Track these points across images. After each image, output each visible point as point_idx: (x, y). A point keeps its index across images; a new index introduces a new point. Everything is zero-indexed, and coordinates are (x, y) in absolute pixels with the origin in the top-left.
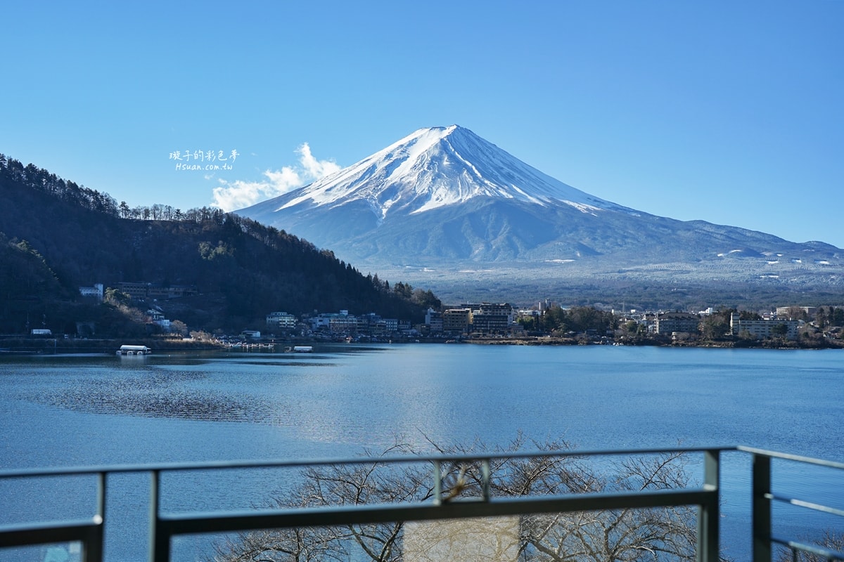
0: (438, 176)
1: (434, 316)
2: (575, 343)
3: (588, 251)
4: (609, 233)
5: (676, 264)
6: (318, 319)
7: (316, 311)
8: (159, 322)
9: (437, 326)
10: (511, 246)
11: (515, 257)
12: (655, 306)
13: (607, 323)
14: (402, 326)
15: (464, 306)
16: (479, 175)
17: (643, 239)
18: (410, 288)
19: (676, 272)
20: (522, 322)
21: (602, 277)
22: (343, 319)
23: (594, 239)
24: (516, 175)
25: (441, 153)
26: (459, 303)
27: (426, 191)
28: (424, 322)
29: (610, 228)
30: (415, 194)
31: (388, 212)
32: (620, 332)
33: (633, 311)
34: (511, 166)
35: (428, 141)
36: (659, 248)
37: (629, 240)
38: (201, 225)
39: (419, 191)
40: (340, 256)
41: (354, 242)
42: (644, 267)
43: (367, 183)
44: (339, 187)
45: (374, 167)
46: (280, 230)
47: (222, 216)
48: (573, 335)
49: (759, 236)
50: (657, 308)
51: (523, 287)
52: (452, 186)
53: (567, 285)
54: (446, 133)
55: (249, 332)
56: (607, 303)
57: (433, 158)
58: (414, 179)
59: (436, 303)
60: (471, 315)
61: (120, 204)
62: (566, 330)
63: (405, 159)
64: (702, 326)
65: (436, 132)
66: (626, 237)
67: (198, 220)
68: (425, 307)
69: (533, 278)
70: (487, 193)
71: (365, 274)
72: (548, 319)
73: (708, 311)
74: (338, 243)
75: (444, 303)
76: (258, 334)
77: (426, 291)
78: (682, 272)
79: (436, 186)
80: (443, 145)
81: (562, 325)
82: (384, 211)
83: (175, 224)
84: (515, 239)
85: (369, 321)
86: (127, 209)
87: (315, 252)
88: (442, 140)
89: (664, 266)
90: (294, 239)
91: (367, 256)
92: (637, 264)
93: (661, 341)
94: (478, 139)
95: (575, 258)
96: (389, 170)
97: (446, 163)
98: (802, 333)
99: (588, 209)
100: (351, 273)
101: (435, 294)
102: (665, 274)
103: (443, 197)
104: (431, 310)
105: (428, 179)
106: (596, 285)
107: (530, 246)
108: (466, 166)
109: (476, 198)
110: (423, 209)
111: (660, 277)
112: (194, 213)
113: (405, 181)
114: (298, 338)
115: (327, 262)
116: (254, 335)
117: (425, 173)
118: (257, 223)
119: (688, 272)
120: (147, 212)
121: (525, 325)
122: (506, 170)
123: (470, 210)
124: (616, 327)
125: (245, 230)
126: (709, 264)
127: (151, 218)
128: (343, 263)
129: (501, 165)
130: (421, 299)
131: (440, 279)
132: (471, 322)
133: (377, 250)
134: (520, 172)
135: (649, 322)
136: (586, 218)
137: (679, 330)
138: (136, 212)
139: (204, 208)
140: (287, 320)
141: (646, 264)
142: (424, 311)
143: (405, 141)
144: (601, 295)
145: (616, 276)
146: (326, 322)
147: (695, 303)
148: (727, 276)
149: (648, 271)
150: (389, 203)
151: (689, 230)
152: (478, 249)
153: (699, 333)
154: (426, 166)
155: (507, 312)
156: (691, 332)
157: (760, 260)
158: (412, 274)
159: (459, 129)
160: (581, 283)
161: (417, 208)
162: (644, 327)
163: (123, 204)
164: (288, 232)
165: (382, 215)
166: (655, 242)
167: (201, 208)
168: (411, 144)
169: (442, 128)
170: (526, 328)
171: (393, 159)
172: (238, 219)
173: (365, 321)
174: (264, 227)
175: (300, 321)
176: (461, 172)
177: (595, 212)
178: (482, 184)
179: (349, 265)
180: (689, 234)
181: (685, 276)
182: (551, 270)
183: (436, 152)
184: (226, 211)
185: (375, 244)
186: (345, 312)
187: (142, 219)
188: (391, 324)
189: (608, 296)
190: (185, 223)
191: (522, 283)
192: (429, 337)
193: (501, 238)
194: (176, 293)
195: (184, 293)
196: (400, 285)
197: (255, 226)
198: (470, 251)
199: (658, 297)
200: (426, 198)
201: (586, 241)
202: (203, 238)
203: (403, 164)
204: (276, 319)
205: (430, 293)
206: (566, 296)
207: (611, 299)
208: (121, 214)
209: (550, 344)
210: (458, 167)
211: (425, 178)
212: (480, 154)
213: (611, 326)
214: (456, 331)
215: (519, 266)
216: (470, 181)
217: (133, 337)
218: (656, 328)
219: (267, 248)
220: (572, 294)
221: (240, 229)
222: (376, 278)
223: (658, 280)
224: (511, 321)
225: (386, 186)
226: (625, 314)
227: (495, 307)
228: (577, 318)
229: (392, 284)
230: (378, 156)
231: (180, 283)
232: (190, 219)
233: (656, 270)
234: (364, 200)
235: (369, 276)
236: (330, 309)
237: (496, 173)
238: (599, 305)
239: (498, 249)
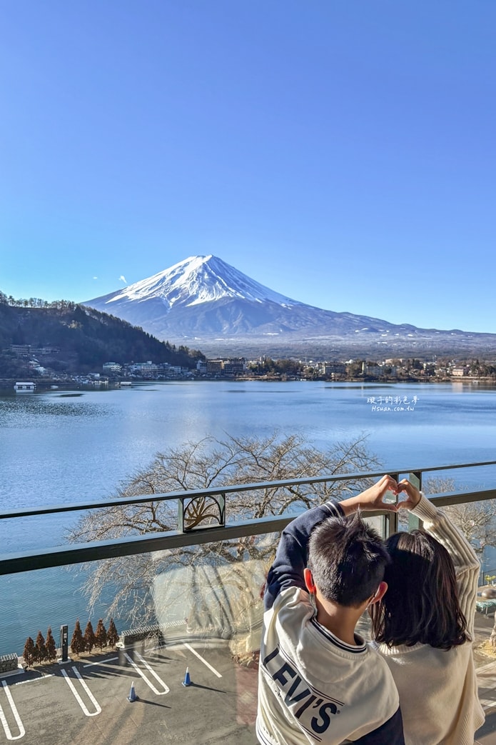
0: (202, 284)
1: (202, 365)
2: (280, 380)
3: (286, 329)
4: (298, 319)
5: (334, 336)
6: (134, 366)
7: (132, 361)
8: (37, 369)
9: (203, 370)
10: (244, 325)
11: (246, 331)
12: (322, 359)
13: (298, 369)
14: (183, 370)
15: (219, 359)
16: (226, 285)
17: (316, 322)
18: (187, 349)
19: (333, 341)
20: (251, 368)
21: (294, 343)
22: (148, 367)
23: (290, 322)
24: (246, 285)
25: (203, 271)
26: (216, 358)
27: (195, 293)
28: (196, 368)
29: (298, 316)
30: (188, 295)
31: (173, 305)
32: (305, 373)
33: (311, 362)
34: (244, 280)
35: (195, 264)
36: (324, 327)
37: (308, 323)
38: (61, 310)
39: (191, 294)
40: (146, 330)
41: (154, 322)
42: (317, 338)
43: (160, 288)
44: (143, 290)
45: (164, 278)
46: (109, 315)
47: (73, 306)
48: (279, 375)
49: (377, 321)
50: (324, 360)
51: (251, 348)
52: (210, 291)
53: (275, 348)
54: (206, 259)
55: (92, 374)
56: (297, 357)
57: (199, 274)
58: (188, 286)
59: (203, 358)
60: (223, 364)
61: (8, 297)
62: (276, 372)
63: (182, 274)
64: (347, 370)
65: (200, 258)
66: (307, 321)
67: (59, 308)
68: (196, 359)
69: (257, 343)
70: (231, 295)
71: (161, 341)
72: (265, 366)
73: (350, 362)
74: (145, 322)
75: (207, 357)
76: (98, 375)
77: (197, 350)
78: (337, 340)
79: (201, 290)
80: (204, 267)
81: (273, 369)
82: (171, 304)
83: (45, 310)
84: (246, 321)
85: (164, 367)
86: (13, 300)
87: (131, 327)
88: (204, 263)
89: (327, 337)
90: (118, 319)
91: (162, 330)
92: (314, 336)
93: (326, 378)
95: (280, 332)
96: (173, 280)
97: (206, 277)
98: (399, 373)
99: (286, 305)
100: (153, 340)
101: (202, 352)
102: (328, 341)
103: (205, 297)
104: (200, 361)
105: (196, 286)
106: (291, 347)
107: (255, 326)
108: (218, 279)
109: (224, 298)
110: (194, 303)
111: (325, 343)
112: (56, 303)
113: (183, 287)
114: (122, 377)
115: (139, 333)
116: (96, 375)
117: (194, 282)
118: (95, 311)
119: (340, 340)
120: (26, 303)
121: (253, 369)
122: (241, 282)
123: (221, 305)
124: (302, 370)
125: (88, 314)
126: (351, 336)
127: (29, 306)
129: (238, 279)
130: (194, 355)
131: (204, 343)
132: (223, 368)
133: (167, 327)
134: (248, 283)
135: (320, 368)
136: (285, 310)
137: (335, 372)
138: (19, 302)
140: (115, 367)
141: (318, 336)
142: (196, 362)
143: (182, 263)
144: (294, 353)
145: (302, 342)
146: (139, 368)
147: (343, 357)
148: (360, 343)
149: (319, 340)
150: (174, 300)
151: (340, 317)
152: (226, 327)
153: (346, 373)
154: (195, 278)
155: (242, 362)
156: (342, 373)
157: (377, 334)
158: (188, 341)
159: (213, 257)
160: (283, 347)
161: (190, 303)
162: (317, 371)
163: (11, 297)
164: (114, 316)
165: (169, 307)
166: (321, 324)
167: (61, 300)
168: (186, 265)
169: (204, 257)
170: (253, 371)
171: (175, 274)
172: (83, 307)
173: (162, 368)
175: (123, 367)
176: (215, 283)
177: (290, 307)
178: (227, 290)
179: (152, 336)
180: (340, 320)
181: (338, 343)
182: (266, 339)
183: (201, 271)
184: (76, 303)
185: (166, 324)
186: (150, 362)
187: (23, 306)
188: (177, 369)
189: (298, 353)
190: (50, 309)
191: (250, 346)
192: (198, 377)
193: (238, 321)
194: (47, 351)
195: (52, 351)
196: (182, 347)
197: (94, 312)
198: (222, 328)
199: (324, 354)
200: (194, 297)
201: (285, 323)
202: (63, 318)
203: (182, 277)
204: (108, 366)
205: (199, 352)
206: (275, 353)
207: (299, 355)
208: (9, 303)
209: (267, 380)
210: (213, 280)
211: (194, 285)
212: (226, 273)
213: (299, 370)
214: (214, 373)
215: (248, 337)
216: (221, 288)
217: (21, 378)
218: (323, 370)
219: (102, 325)
220: (278, 352)
221: (85, 313)
222: (168, 343)
223: (325, 345)
224: (246, 367)
225: (172, 290)
226: (307, 363)
227: (236, 360)
228: (281, 365)
229: (177, 347)
230: (167, 272)
231: (49, 345)
232: (54, 307)
233: (323, 339)
234: (159, 297)
235: (164, 342)
236: (142, 361)
237: (235, 283)
238: (291, 358)
239: (237, 327)
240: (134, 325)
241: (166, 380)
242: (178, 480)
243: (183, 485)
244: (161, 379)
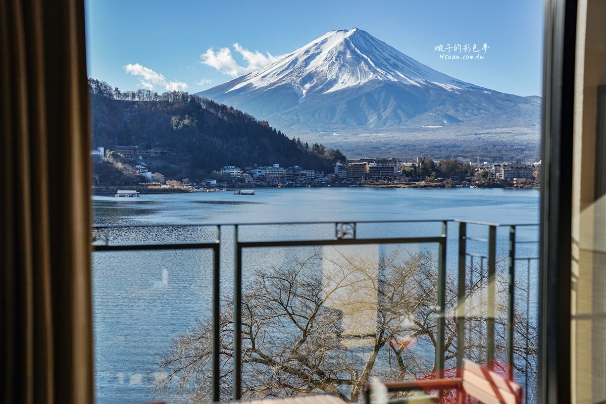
0: (343, 66)
1: (341, 168)
2: (443, 187)
3: (452, 120)
4: (468, 106)
5: (517, 128)
6: (257, 171)
7: (256, 165)
8: (144, 174)
9: (343, 175)
10: (397, 116)
11: (400, 124)
12: (501, 159)
13: (466, 172)
14: (318, 175)
15: (362, 160)
16: (373, 64)
17: (493, 110)
18: (323, 148)
19: (517, 134)
20: (404, 172)
21: (462, 138)
22: (275, 170)
23: (457, 111)
24: (400, 64)
25: (345, 49)
26: (359, 158)
27: (334, 77)
28: (334, 172)
29: (469, 102)
30: (326, 79)
31: (307, 93)
32: (476, 178)
33: (485, 163)
34: (397, 57)
35: (335, 40)
36: (504, 116)
37: (482, 111)
38: (172, 104)
39: (329, 77)
40: (273, 125)
41: (283, 114)
42: (494, 131)
43: (292, 72)
44: (271, 75)
45: (296, 59)
46: (229, 107)
47: (187, 97)
48: (441, 181)
50: (503, 161)
51: (405, 146)
52: (353, 73)
53: (437, 144)
54: (349, 34)
55: (208, 181)
56: (466, 157)
57: (340, 53)
58: (325, 68)
59: (343, 159)
60: (368, 167)
61: (114, 89)
62: (436, 177)
63: (319, 54)
64: (535, 174)
65: (341, 33)
66: (481, 109)
67: (170, 100)
68: (335, 161)
69: (413, 139)
70: (379, 77)
71: (291, 138)
72: (423, 169)
73: (540, 162)
74: (272, 115)
75: (348, 158)
76: (215, 182)
77: (335, 150)
78: (522, 134)
79: (342, 73)
80: (346, 42)
81: (434, 173)
82: (304, 92)
83: (154, 103)
84: (399, 111)
85: (294, 171)
86: (119, 93)
87: (255, 122)
88: (345, 39)
89: (508, 130)
90: (240, 113)
91: (292, 124)
92: (488, 128)
93: (506, 185)
94: (372, 38)
95: (443, 124)
96: (307, 62)
97: (348, 56)
99: (452, 89)
100: (281, 137)
101: (342, 152)
102: (509, 136)
103: (347, 81)
104: (338, 164)
105: (336, 68)
106: (458, 144)
107: (410, 116)
108: (363, 58)
109: (371, 81)
110: (332, 90)
111: (505, 138)
112: (167, 95)
113: (319, 70)
114: (243, 184)
115: (264, 130)
116: (212, 182)
117: (333, 63)
118: (212, 102)
119: (526, 134)
120: (134, 95)
121: (407, 174)
122: (393, 60)
123: (367, 90)
124: (472, 174)
125: (204, 107)
127: (137, 99)
128: (275, 130)
129: (389, 57)
130: (331, 156)
131: (345, 141)
132: (368, 172)
133: (299, 120)
134: (403, 62)
135: (497, 171)
136: (451, 95)
137: (519, 177)
138: (126, 95)
139: (175, 92)
140: (235, 172)
141: (495, 128)
142: (333, 164)
143: (319, 40)
144: (462, 151)
145: (473, 137)
146: (263, 172)
147: (531, 156)
149: (496, 133)
150: (308, 86)
151: (527, 103)
152: (373, 119)
153: (534, 178)
154: (334, 58)
155: (393, 164)
156: (527, 178)
158: (325, 138)
159: (358, 31)
160: (448, 143)
161: (328, 89)
162: (493, 175)
163: (117, 89)
164: (235, 108)
165: (302, 95)
166: (502, 112)
167: (173, 91)
168: (323, 42)
169: (346, 31)
170: (407, 176)
171: (310, 53)
172: (199, 99)
173: (291, 172)
174: (218, 105)
175: (245, 172)
176: (359, 63)
177: (458, 90)
178: (375, 71)
179: (279, 131)
180: (527, 106)
181: (524, 137)
182: (425, 134)
183: (342, 48)
184: (190, 94)
185: (298, 116)
186: (277, 166)
187: (130, 100)
188: (310, 174)
189: (467, 152)
190: (160, 102)
191: (404, 143)
192: (337, 183)
193: (389, 110)
194: (156, 153)
195: (162, 153)
196: (317, 145)
197: (212, 104)
198: (367, 120)
199: (503, 153)
200: (333, 82)
201: (451, 112)
202: (174, 113)
203: (318, 57)
204: (227, 171)
205: (338, 151)
206: (437, 152)
207: (469, 154)
208: (115, 97)
209: (425, 187)
210: (358, 59)
211: (334, 67)
212: (373, 49)
213: (469, 174)
214: (357, 178)
215: (402, 131)
216: (367, 69)
217: (126, 185)
218: (501, 175)
219: (220, 120)
220: (440, 151)
221: (201, 106)
222: (299, 140)
223: (504, 140)
224: (397, 170)
225: (305, 73)
226: (480, 165)
227: (385, 161)
228: (444, 168)
229: (311, 145)
230: (299, 52)
231: (159, 146)
232: (165, 99)
233: (502, 133)
234: (289, 84)
235: (294, 140)
236: (266, 164)
237: (385, 63)
238: (460, 159)
239: (387, 119)
240: (259, 118)
241: (296, 187)
242: (282, 304)
243: (288, 311)
244: (290, 186)
